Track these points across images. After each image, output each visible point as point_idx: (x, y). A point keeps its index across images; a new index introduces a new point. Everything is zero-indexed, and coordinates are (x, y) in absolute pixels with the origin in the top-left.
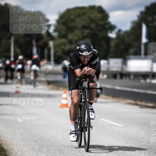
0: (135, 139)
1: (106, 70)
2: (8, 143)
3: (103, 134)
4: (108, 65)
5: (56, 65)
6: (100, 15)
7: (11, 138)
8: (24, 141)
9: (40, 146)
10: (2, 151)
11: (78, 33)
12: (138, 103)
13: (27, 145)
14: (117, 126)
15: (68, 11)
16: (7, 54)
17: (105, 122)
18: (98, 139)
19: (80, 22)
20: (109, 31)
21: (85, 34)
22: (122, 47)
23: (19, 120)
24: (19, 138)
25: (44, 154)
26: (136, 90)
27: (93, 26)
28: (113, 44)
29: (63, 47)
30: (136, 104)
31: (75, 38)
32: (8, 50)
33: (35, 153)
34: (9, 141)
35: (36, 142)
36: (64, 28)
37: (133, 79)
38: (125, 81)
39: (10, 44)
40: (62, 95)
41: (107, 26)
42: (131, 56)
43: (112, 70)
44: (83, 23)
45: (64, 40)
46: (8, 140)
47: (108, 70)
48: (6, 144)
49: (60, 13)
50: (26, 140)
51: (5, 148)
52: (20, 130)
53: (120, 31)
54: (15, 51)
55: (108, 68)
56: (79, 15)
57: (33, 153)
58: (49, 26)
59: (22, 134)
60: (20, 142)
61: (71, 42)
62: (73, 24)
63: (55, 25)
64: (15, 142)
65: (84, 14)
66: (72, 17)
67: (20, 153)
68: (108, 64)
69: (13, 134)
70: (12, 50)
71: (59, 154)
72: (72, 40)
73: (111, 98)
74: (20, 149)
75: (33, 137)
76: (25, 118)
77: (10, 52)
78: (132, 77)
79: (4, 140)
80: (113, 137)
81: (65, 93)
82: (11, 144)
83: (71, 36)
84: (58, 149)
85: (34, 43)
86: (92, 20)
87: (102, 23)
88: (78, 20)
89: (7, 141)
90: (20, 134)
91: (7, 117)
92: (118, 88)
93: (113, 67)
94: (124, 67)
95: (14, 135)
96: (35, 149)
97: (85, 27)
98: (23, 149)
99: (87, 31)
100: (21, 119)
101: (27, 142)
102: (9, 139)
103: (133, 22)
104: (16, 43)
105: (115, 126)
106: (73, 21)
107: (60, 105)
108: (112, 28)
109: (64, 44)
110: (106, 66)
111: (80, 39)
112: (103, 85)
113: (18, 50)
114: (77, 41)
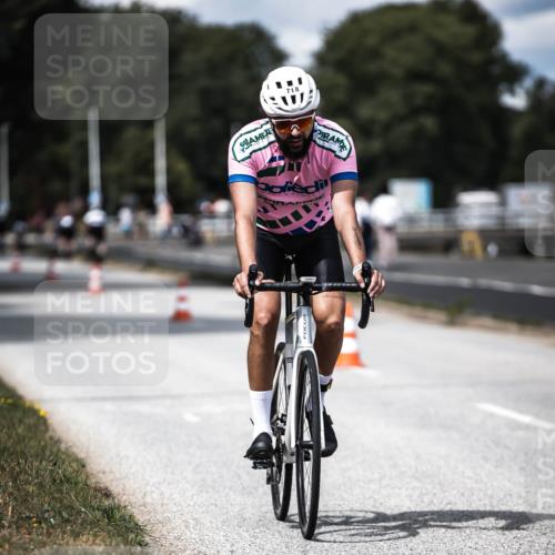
1: (494, 227)
2: (148, 500)
3: (486, 459)
4: (501, 208)
6: (470, 31)
7: (159, 483)
8: (207, 492)
10: (129, 530)
11: (392, 96)
13: (216, 506)
15: (357, 20)
16: (142, 181)
17: (492, 415)
18: (469, 478)
19: (398, 59)
20: (502, 87)
21: (419, 101)
22: (550, 141)
23: (190, 417)
24: (187, 482)
25: (277, 536)
27: (445, 69)
28: (517, 130)
31: (383, 116)
32: (147, 168)
33: (246, 535)
34: (153, 492)
35: (250, 493)
36: (341, 80)
39: (151, 146)
41: (496, 70)
43: (514, 227)
44: (408, 59)
46: (148, 488)
47: (503, 225)
48: (145, 505)
49: (326, 29)
50: (213, 488)
51: (141, 519)
52: (191, 452)
53: (541, 83)
54: (169, 171)
55: (502, 219)
56: (394, 34)
57: (239, 534)
59: (198, 466)
60: (193, 496)
62: (372, 67)
64: (174, 496)
65: (413, 28)
66: (372, 41)
67: (193, 536)
68: (503, 203)
69: (167, 466)
70: (161, 164)
73: (513, 327)
74: (194, 519)
75: (239, 477)
76: (210, 407)
77: (151, 173)
79: (134, 491)
80: (522, 469)
81: (350, 314)
82: (162, 504)
86: (440, 50)
87: (476, 57)
88: (390, 51)
89: (145, 494)
90: (191, 467)
91: (144, 408)
92: (537, 290)
93: (518, 215)
95: (170, 470)
96: (245, 519)
97: (416, 76)
98: (202, 520)
99: (424, 89)
100: (195, 414)
101: (216, 496)
102: (153, 485)
104: (173, 139)
106: (375, 54)
108: (513, 73)
110: (495, 210)
111: (401, 119)
112: (484, 282)
113: (182, 167)
114: (388, 127)
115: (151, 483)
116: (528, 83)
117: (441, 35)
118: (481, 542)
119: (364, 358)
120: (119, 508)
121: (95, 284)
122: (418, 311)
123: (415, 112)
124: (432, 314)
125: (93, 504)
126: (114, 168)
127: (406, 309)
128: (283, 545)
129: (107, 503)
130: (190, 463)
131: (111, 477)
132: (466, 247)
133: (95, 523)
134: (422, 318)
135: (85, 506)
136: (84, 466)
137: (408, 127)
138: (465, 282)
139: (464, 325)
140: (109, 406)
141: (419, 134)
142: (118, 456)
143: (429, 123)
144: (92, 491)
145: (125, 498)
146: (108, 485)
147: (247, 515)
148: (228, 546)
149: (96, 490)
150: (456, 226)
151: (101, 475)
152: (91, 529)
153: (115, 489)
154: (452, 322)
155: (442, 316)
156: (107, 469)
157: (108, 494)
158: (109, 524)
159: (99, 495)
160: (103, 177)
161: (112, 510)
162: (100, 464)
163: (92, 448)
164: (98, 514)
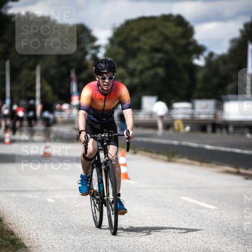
0: (237, 229)
1: (189, 119)
2: (31, 236)
3: (185, 222)
4: (192, 110)
6: (180, 30)
7: (36, 229)
8: (58, 234)
9: (83, 242)
11: (144, 58)
12: (242, 171)
13: (62, 240)
14: (207, 208)
15: (128, 23)
16: (30, 94)
17: (187, 202)
19: (146, 42)
20: (194, 56)
21: (156, 61)
22: (215, 80)
23: (50, 200)
24: (48, 229)
26: (238, 151)
27: (168, 47)
28: (200, 75)
30: (238, 173)
31: (139, 67)
32: (32, 88)
34: (33, 233)
35: (77, 234)
36: (121, 50)
37: (233, 133)
38: (220, 135)
39: (34, 78)
41: (191, 48)
42: (230, 96)
43: (198, 119)
44: (151, 42)
46: (31, 232)
47: (193, 118)
48: (29, 239)
49: (114, 28)
50: (60, 232)
51: (27, 245)
52: (51, 216)
53: (211, 54)
54: (42, 90)
55: (192, 115)
56: (146, 31)
58: (97, 48)
59: (53, 222)
61: (132, 74)
62: (135, 45)
63: (106, 47)
65: (154, 28)
66: (135, 33)
68: (193, 108)
69: (39, 222)
70: (38, 86)
72: (134, 70)
73: (198, 163)
74: (52, 246)
75: (73, 228)
76: (59, 196)
77: (34, 91)
78: (231, 129)
79: (24, 233)
81: (123, 156)
82: (37, 239)
83: (132, 64)
84: (112, 245)
85: (73, 75)
86: (166, 38)
87: (182, 42)
88: (143, 38)
89: (29, 234)
90: (50, 223)
91: (30, 196)
92: (208, 147)
93: (199, 114)
94: (219, 113)
95: (41, 224)
96: (75, 246)
97: (155, 50)
98: (55, 246)
99: (159, 56)
100: (52, 199)
101: (62, 236)
102: (33, 231)
103: (233, 41)
104: (43, 75)
105: (203, 208)
106: (137, 39)
108: (199, 50)
109: (122, 77)
110: (190, 111)
111: (148, 69)
112: (184, 143)
113: (48, 88)
114: (142, 72)
115: (32, 229)
116: (206, 54)
117: (167, 32)
119: (129, 176)
120: (17, 239)
121: (7, 140)
122: (154, 155)
123: (154, 66)
124: (161, 156)
125: (6, 237)
126: (17, 88)
127: (148, 154)
129: (12, 237)
130: (50, 220)
131: (14, 226)
132: (176, 127)
133: (6, 246)
134: (156, 158)
135: (2, 239)
136: (2, 221)
137: (151, 72)
138: (176, 143)
139: (175, 162)
140: (13, 195)
141: (155, 76)
142: (17, 217)
143: (161, 71)
144: (5, 232)
145: (20, 235)
146: (13, 229)
147: (76, 244)
149: (7, 231)
150: (172, 118)
151: (9, 225)
152: (5, 249)
153: (16, 231)
154: (169, 161)
155: (165, 158)
156: (12, 222)
157: (12, 233)
158: (13, 247)
159: (8, 234)
160: (11, 92)
161: (15, 240)
162: (8, 220)
163: (5, 213)
164: (8, 242)
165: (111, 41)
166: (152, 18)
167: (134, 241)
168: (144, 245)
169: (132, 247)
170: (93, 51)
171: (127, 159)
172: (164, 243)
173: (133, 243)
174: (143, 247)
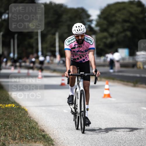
2: (54, 133)
5: (98, 58)
6: (139, 9)
7: (57, 128)
10: (49, 141)
11: (119, 26)
13: (72, 134)
15: (109, 6)
16: (52, 49)
17: (145, 110)
19: (120, 17)
21: (126, 28)
24: (65, 128)
25: (88, 142)
27: (133, 19)
29: (104, 40)
31: (116, 32)
32: (54, 46)
33: (80, 142)
36: (105, 22)
39: (55, 40)
40: (104, 86)
44: (123, 17)
45: (105, 34)
46: (54, 130)
48: (53, 134)
50: (71, 130)
51: (52, 138)
52: (66, 120)
54: (59, 46)
56: (119, 10)
57: (78, 142)
58: (91, 21)
59: (67, 124)
60: (66, 132)
61: (112, 35)
62: (113, 19)
63: (96, 21)
65: (124, 9)
66: (113, 12)
67: (66, 142)
69: (59, 124)
70: (57, 44)
71: (103, 142)
72: (113, 33)
74: (66, 138)
79: (51, 130)
81: (107, 84)
82: (58, 134)
83: (111, 30)
86: (132, 14)
87: (141, 16)
88: (118, 15)
90: (65, 124)
91: (53, 109)
97: (125, 21)
98: (69, 138)
99: (128, 24)
100: (66, 110)
101: (72, 132)
102: (56, 129)
106: (114, 15)
107: (103, 95)
109: (106, 38)
111: (121, 32)
112: (143, 75)
114: (117, 35)
117: (131, 10)
118: (143, 144)
119: (111, 96)
120: (46, 135)
121: (40, 76)
122: (126, 83)
123: (125, 30)
124: (129, 84)
125: (40, 134)
126: (45, 46)
127: (122, 82)
128: (90, 144)
129: (43, 133)
131: (44, 126)
132: (138, 66)
133: (40, 139)
134: (127, 85)
135: (38, 135)
136: (37, 124)
137: (123, 35)
138: (138, 75)
139: (138, 87)
140: (44, 108)
141: (126, 36)
142: (46, 121)
143: (129, 33)
145: (48, 132)
147: (80, 137)
148: (75, 145)
149: (40, 130)
150: (136, 60)
151: (42, 126)
152: (39, 140)
153: (45, 130)
154: (135, 86)
155: (132, 84)
156: (43, 125)
158: (44, 139)
159: (41, 131)
160: (42, 48)
161: (45, 135)
162: (41, 123)
163: (39, 119)
164: (41, 136)
165: (99, 17)
166: (123, 3)
167: (114, 134)
168: (120, 136)
169: (113, 137)
170: (89, 23)
171: (110, 86)
172: (132, 135)
173: (114, 135)
174: (120, 138)
